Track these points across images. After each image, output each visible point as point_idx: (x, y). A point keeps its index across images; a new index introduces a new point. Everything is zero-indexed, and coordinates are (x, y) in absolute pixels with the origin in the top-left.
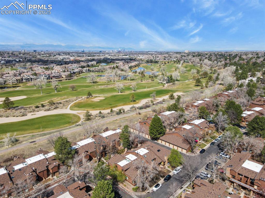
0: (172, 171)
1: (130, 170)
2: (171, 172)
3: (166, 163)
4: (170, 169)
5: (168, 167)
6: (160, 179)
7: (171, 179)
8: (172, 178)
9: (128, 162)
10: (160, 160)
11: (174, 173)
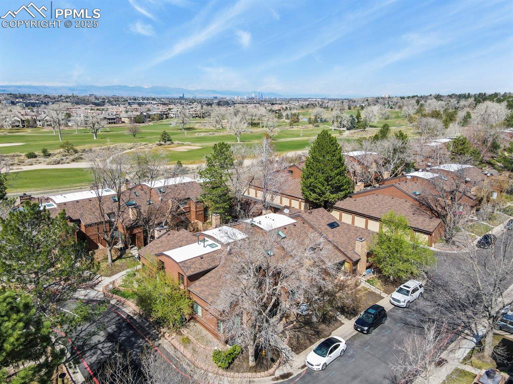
0: (383, 295)
1: (212, 277)
2: (383, 298)
3: (362, 267)
4: (377, 288)
5: (368, 281)
6: (336, 320)
7: (387, 322)
8: (388, 318)
9: (209, 250)
10: (340, 254)
11: (396, 303)
